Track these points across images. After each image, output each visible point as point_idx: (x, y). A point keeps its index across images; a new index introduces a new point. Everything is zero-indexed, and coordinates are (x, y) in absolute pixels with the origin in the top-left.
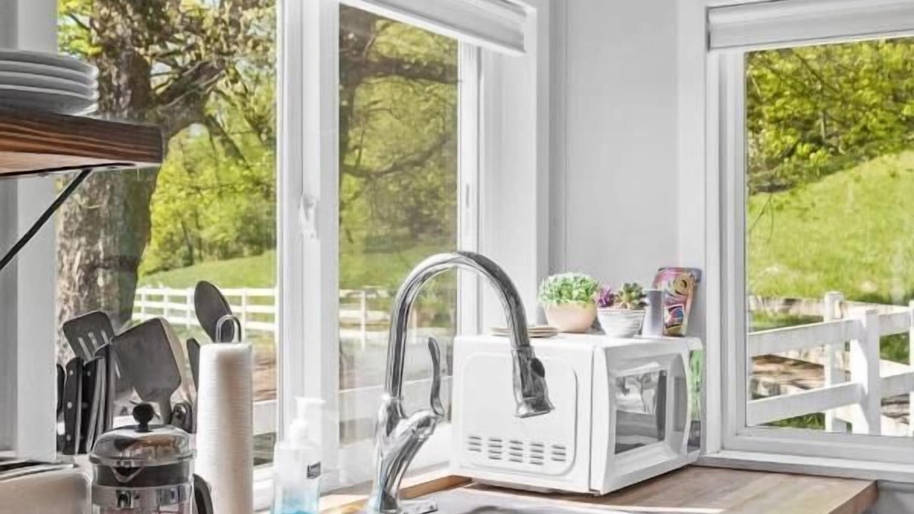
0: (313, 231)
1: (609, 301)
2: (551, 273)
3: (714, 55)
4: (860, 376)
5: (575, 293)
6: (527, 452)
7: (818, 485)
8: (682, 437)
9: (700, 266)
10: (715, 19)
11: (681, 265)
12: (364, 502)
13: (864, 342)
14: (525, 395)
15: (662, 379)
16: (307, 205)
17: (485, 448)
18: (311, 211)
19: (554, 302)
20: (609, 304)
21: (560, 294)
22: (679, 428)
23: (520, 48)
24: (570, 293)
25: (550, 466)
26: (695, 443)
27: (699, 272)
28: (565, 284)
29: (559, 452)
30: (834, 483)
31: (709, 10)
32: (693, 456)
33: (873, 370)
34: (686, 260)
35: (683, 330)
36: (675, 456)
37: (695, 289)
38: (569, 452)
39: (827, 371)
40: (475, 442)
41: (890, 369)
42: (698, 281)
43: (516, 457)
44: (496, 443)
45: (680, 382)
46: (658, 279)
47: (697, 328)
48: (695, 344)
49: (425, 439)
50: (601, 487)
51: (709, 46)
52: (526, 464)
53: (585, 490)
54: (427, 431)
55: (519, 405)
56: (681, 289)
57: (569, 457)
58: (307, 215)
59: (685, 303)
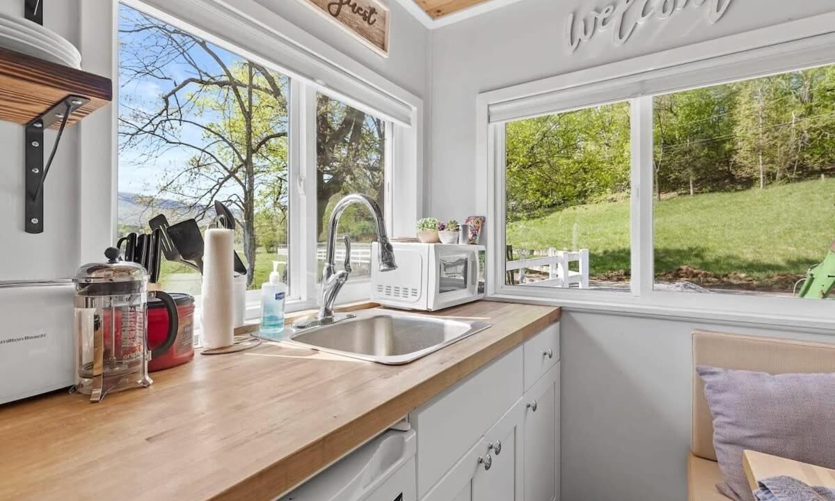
0: (303, 192)
1: (442, 228)
2: (423, 217)
3: (491, 125)
4: (561, 276)
5: (430, 226)
6: (401, 292)
7: (535, 308)
8: (475, 288)
9: (485, 215)
10: (492, 109)
11: (477, 215)
12: (317, 313)
13: (563, 263)
14: (383, 261)
15: (466, 263)
16: (300, 180)
17: (384, 290)
18: (302, 183)
19: (421, 230)
20: (443, 229)
21: (423, 226)
22: (473, 283)
23: (409, 124)
24: (428, 226)
25: (411, 298)
26: (481, 290)
27: (484, 218)
28: (426, 222)
29: (415, 292)
30: (541, 308)
31: (489, 106)
32: (481, 296)
33: (566, 274)
34: (479, 213)
35: (477, 241)
36: (471, 295)
37: (482, 225)
38: (419, 291)
39: (550, 274)
40: (380, 288)
41: (572, 273)
42: (484, 221)
43: (397, 294)
44: (389, 288)
45: (474, 263)
46: (467, 221)
47: (483, 241)
48: (482, 248)
49: (343, 283)
50: (431, 307)
51: (489, 121)
52: (401, 298)
53: (425, 309)
54: (344, 279)
55: (380, 265)
56: (476, 225)
57: (418, 294)
58: (300, 185)
59: (478, 230)
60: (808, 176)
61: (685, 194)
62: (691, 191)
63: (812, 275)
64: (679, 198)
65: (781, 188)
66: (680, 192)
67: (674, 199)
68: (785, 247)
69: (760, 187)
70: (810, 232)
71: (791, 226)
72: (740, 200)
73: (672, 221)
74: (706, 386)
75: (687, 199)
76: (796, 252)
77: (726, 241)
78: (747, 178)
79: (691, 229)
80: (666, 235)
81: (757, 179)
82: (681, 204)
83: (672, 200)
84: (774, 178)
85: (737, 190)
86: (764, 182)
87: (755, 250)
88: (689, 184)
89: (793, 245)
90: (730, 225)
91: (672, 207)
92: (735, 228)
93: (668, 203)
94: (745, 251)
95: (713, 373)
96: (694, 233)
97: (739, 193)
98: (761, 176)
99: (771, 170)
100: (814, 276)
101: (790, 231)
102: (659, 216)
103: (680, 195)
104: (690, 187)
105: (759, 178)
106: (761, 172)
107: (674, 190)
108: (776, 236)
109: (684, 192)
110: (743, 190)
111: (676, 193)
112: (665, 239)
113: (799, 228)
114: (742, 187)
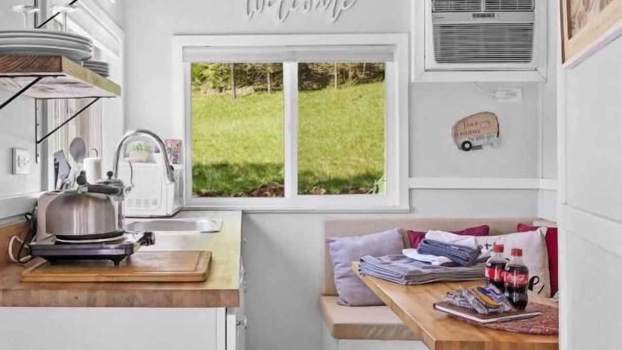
5: (144, 148)
10: (186, 51)
11: (174, 139)
20: (158, 152)
24: (141, 148)
27: (181, 141)
28: (140, 145)
29: (155, 203)
31: (183, 47)
35: (178, 161)
37: (180, 148)
38: (159, 202)
42: (181, 144)
51: (183, 61)
52: (142, 208)
59: (178, 152)
60: (375, 77)
61: (262, 90)
62: (269, 86)
63: (377, 186)
64: (256, 94)
65: (352, 89)
66: (256, 87)
67: (252, 96)
68: (357, 159)
69: (334, 86)
70: (377, 141)
71: (362, 134)
72: (316, 101)
73: (250, 125)
74: (331, 248)
75: (265, 97)
76: (365, 164)
77: (306, 151)
78: (322, 74)
79: (270, 136)
80: (246, 144)
81: (332, 76)
82: (259, 103)
83: (248, 97)
84: (347, 77)
85: (314, 90)
86: (338, 81)
87: (332, 161)
88: (266, 77)
89: (363, 156)
90: (309, 132)
91: (249, 106)
92: (314, 136)
93: (244, 100)
94: (323, 162)
95: (334, 241)
96: (274, 141)
97: (315, 93)
98: (335, 74)
99: (344, 67)
100: (379, 187)
101: (360, 141)
102: (236, 118)
103: (256, 90)
104: (267, 82)
105: (334, 76)
106: (335, 68)
107: (250, 83)
108: (349, 145)
109: (261, 87)
110: (320, 89)
111: (251, 87)
112: (246, 148)
113: (368, 137)
114: (318, 85)
